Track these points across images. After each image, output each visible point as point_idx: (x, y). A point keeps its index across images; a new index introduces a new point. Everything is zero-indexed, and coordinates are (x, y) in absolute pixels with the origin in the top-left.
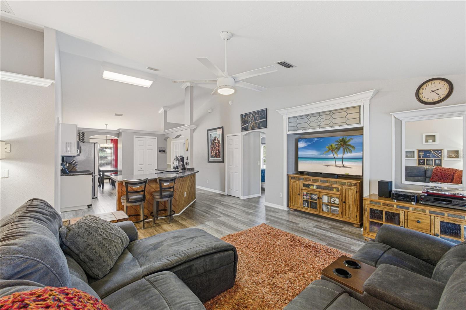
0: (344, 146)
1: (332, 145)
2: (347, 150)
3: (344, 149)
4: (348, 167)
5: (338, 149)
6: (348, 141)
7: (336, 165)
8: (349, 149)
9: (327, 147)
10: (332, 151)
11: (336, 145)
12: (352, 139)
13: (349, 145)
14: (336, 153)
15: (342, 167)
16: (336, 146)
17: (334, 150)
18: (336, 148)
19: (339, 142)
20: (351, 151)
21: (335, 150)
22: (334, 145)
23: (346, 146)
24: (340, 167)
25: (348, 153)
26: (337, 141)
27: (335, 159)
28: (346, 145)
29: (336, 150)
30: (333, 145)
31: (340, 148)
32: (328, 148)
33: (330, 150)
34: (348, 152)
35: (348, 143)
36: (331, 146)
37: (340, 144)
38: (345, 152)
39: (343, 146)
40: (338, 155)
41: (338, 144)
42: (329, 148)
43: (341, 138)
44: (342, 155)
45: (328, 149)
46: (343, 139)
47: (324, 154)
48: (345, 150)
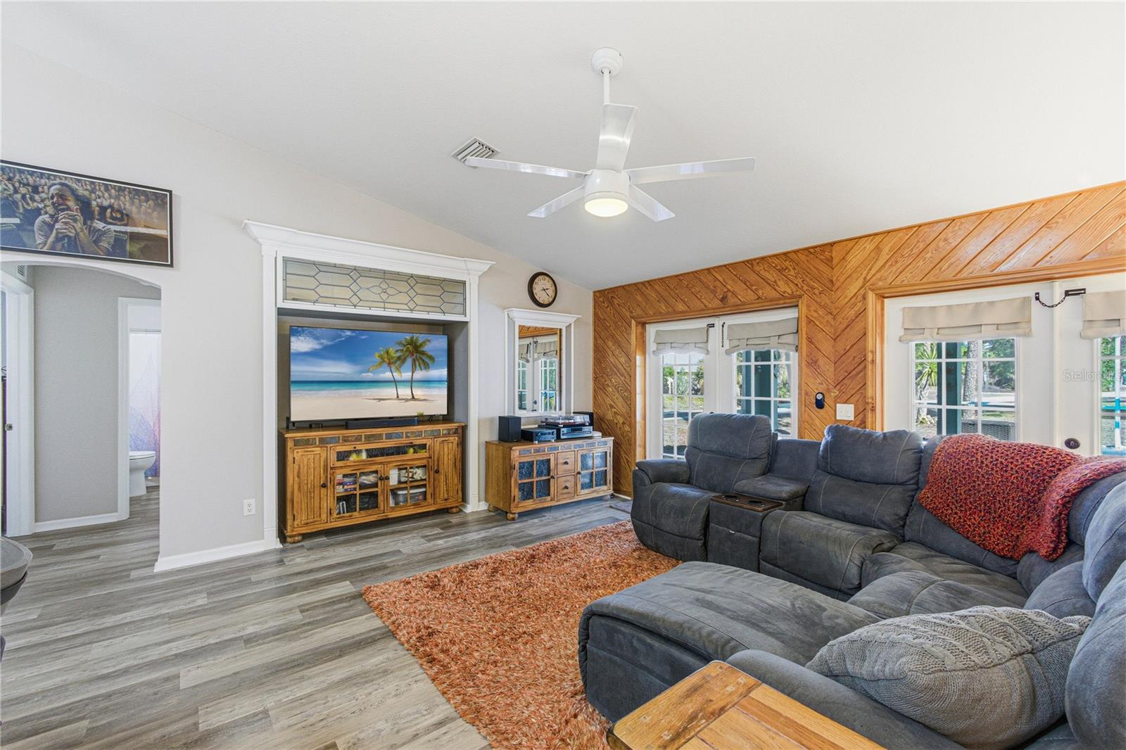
0: (415, 355)
1: (390, 351)
2: (419, 363)
3: (414, 361)
4: (423, 398)
5: (402, 360)
6: (421, 345)
7: (398, 397)
8: (423, 361)
9: (377, 354)
10: (389, 364)
11: (397, 351)
12: (429, 341)
13: (423, 353)
14: (398, 369)
15: (410, 400)
16: (398, 354)
17: (393, 363)
18: (399, 358)
19: (404, 345)
20: (427, 367)
21: (395, 363)
22: (394, 351)
23: (418, 355)
24: (407, 400)
25: (421, 369)
26: (400, 343)
27: (395, 382)
28: (418, 352)
29: (398, 362)
30: (392, 351)
31: (405, 359)
32: (379, 357)
33: (384, 361)
34: (423, 368)
35: (422, 349)
36: (387, 353)
37: (406, 351)
38: (416, 367)
39: (413, 355)
40: (403, 374)
41: (403, 350)
42: (381, 357)
43: (408, 338)
44: (411, 374)
45: (379, 360)
46: (412, 338)
47: (371, 372)
48: (417, 363)
